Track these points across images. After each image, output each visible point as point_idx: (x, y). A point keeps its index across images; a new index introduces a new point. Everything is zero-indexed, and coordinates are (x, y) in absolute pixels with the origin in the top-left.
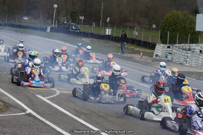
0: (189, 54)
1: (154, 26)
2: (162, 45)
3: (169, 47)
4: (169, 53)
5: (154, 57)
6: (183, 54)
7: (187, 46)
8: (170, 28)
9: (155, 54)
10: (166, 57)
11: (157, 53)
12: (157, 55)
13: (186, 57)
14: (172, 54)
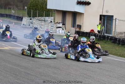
0: (43, 23)
1: (26, 8)
2: (26, 18)
3: (31, 19)
4: (31, 23)
5: (22, 25)
6: (39, 23)
7: (43, 18)
8: (34, 8)
9: (22, 24)
10: (29, 25)
11: (24, 23)
12: (24, 24)
13: (41, 25)
14: (32, 23)
